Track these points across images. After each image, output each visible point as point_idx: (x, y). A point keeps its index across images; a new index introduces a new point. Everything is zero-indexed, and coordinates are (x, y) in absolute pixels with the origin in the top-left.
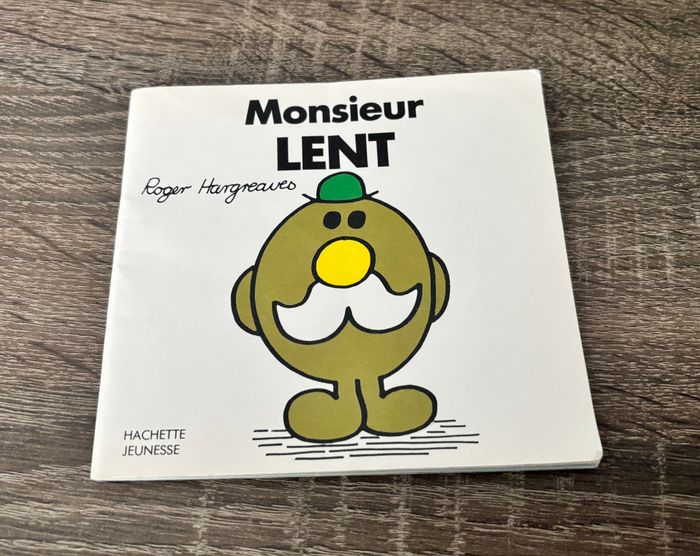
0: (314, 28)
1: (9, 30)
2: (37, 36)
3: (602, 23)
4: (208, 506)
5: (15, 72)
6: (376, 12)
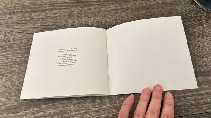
0: (75, 22)
1: (19, 32)
2: (25, 32)
3: (125, 11)
4: (73, 106)
5: (21, 39)
6: (86, 17)
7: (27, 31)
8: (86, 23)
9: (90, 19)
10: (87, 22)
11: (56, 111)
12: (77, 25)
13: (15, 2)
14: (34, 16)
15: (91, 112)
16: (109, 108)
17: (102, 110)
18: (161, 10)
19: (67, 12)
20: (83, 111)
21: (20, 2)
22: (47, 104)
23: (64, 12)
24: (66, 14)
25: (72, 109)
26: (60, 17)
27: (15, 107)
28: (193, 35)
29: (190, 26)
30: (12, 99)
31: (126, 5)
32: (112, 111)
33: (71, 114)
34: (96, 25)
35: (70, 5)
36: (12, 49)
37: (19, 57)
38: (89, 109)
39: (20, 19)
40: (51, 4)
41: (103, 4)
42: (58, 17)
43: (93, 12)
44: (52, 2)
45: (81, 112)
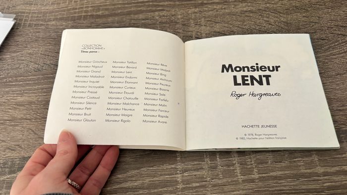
3: (265, 15)
4: (180, 174)
6: (196, 24)
8: (198, 35)
9: (203, 27)
11: (153, 181)
13: (80, 1)
15: (210, 186)
16: (240, 180)
17: (229, 184)
18: (329, 11)
19: (164, 16)
20: (198, 185)
21: (89, 1)
22: (138, 169)
24: (164, 20)
25: (179, 180)
26: (154, 24)
31: (266, 4)
32: (246, 187)
33: (177, 188)
35: (170, 4)
38: (206, 181)
40: (137, 3)
41: (226, 2)
42: (151, 25)
43: (209, 17)
45: (194, 185)
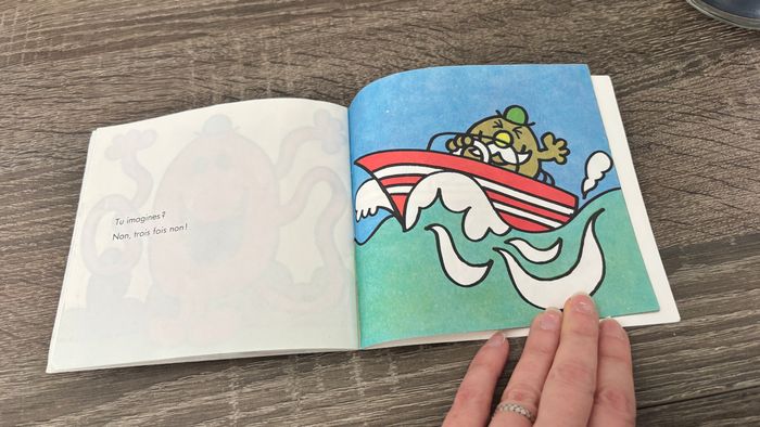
7: (64, 126)
8: (277, 85)
9: (289, 68)
10: (279, 82)
11: (176, 410)
12: (242, 92)
13: (19, 21)
14: (90, 68)
15: (298, 409)
16: (361, 391)
17: (338, 401)
18: (547, 22)
19: (205, 47)
20: (272, 409)
21: (38, 20)
22: (145, 386)
23: (197, 49)
24: (205, 55)
25: (233, 402)
26: (184, 66)
27: (30, 404)
28: (662, 112)
29: (652, 79)
30: (21, 373)
31: (420, 11)
32: (373, 405)
33: (229, 421)
34: (310, 93)
35: (218, 21)
36: (16, 194)
37: (41, 220)
38: (290, 400)
39: (40, 83)
40: (147, 20)
41: (338, 10)
42: (176, 67)
43: (301, 44)
44: (151, 13)
45: (265, 410)
